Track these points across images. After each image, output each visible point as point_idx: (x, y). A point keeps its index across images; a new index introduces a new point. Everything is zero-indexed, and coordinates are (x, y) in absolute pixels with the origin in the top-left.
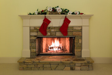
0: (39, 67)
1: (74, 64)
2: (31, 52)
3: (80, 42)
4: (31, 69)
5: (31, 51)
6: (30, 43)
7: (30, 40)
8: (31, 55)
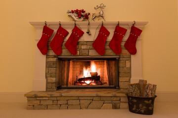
0: (61, 105)
1: (118, 99)
2: (47, 83)
3: (128, 65)
4: (47, 107)
5: (47, 80)
6: (46, 67)
7: (47, 63)
8: (47, 88)
